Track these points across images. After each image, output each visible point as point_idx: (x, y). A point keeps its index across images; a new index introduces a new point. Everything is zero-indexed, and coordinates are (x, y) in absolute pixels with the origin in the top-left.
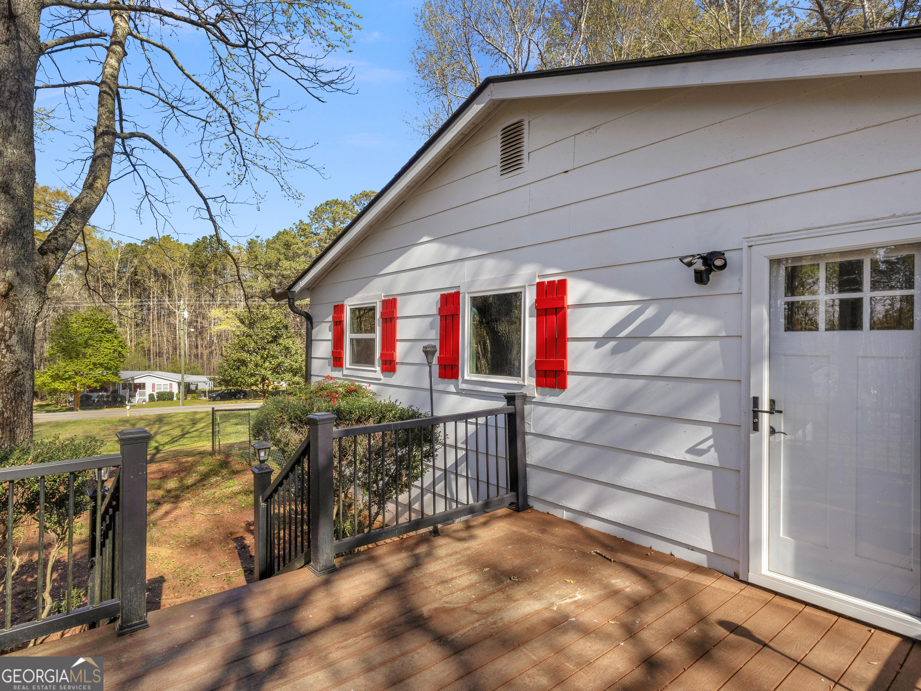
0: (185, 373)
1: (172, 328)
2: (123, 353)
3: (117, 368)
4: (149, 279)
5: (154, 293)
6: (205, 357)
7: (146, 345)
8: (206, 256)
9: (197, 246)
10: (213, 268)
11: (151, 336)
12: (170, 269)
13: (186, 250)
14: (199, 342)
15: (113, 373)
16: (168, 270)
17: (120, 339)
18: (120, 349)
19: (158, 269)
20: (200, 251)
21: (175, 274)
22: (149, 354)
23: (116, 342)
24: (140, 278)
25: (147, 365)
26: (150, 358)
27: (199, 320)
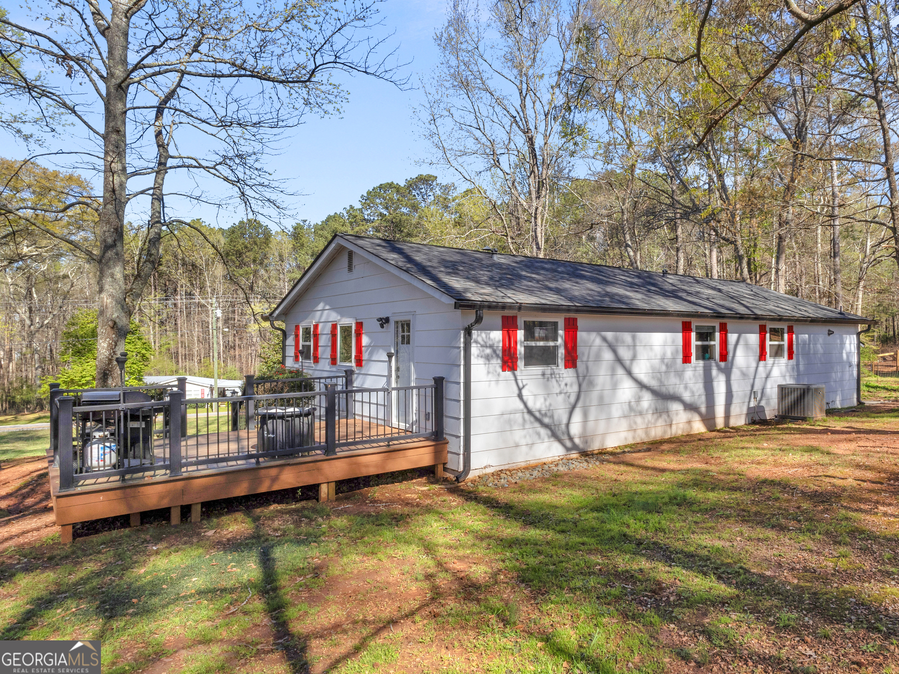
0: (219, 378)
1: (205, 325)
2: (147, 355)
3: (139, 372)
4: (177, 270)
5: (182, 286)
6: (244, 360)
7: (172, 346)
8: (243, 244)
9: (233, 232)
10: (252, 257)
11: (179, 336)
12: (201, 258)
13: (220, 236)
14: (237, 342)
15: (136, 378)
16: (199, 260)
17: (144, 341)
18: (144, 351)
19: (187, 259)
20: (236, 238)
21: (207, 265)
22: (177, 357)
23: (139, 343)
24: (165, 269)
25: (174, 369)
26: (178, 361)
27: (236, 317)
